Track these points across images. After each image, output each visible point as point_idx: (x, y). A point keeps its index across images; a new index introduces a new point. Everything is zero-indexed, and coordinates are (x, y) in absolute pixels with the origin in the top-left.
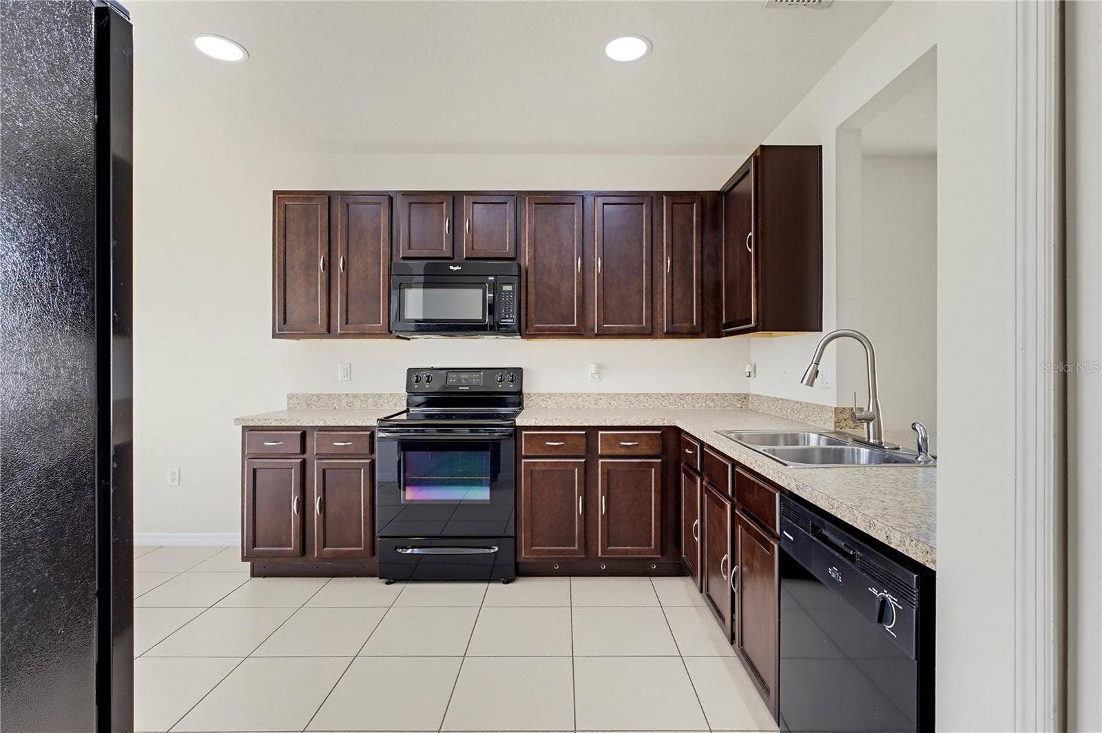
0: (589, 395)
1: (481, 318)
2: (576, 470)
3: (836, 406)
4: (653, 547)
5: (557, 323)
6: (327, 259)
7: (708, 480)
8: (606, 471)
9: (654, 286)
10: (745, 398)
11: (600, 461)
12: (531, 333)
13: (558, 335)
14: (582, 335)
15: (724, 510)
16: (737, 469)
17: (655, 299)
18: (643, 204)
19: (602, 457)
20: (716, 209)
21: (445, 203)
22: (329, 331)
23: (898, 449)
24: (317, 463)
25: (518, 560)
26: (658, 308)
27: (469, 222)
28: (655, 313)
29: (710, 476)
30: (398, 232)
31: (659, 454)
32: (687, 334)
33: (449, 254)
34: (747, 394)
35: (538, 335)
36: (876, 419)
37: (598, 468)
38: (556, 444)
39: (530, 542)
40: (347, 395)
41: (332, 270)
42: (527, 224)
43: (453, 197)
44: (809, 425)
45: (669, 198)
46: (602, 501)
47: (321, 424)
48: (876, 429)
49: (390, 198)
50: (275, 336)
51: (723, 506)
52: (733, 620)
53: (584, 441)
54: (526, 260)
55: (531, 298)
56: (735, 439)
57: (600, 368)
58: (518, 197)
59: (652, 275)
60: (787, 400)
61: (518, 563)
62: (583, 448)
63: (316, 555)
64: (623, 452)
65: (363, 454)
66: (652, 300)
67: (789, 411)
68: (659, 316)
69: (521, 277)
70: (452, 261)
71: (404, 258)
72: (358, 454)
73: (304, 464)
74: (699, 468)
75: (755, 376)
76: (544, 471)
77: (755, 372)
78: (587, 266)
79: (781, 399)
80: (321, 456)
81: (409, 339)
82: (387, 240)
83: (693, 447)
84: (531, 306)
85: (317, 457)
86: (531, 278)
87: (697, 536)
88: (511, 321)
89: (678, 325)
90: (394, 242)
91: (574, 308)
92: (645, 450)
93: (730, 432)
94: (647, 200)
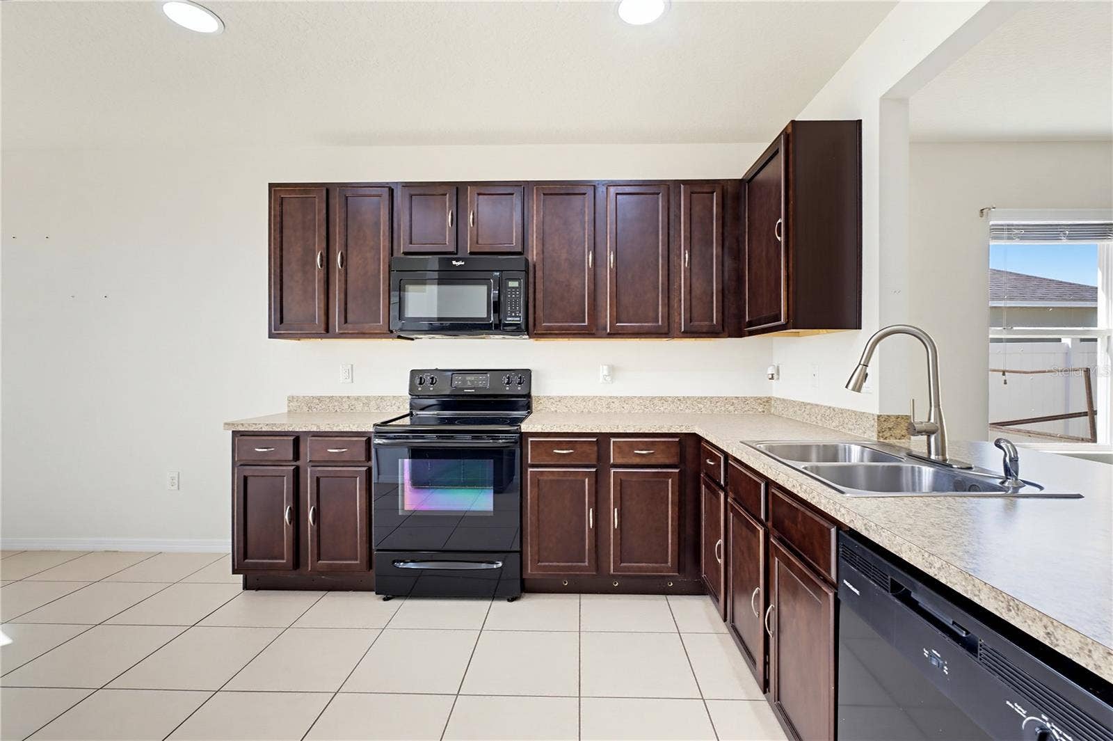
0: (600, 398)
1: (486, 316)
2: (587, 480)
3: (878, 414)
4: (669, 564)
5: (566, 322)
6: (324, 255)
7: (733, 496)
8: (619, 481)
9: (671, 282)
10: (767, 402)
11: (613, 470)
12: (539, 332)
13: (568, 334)
14: (594, 334)
15: (755, 536)
16: (773, 491)
17: (672, 297)
18: (658, 194)
19: (615, 466)
20: (738, 198)
21: (448, 195)
22: (327, 330)
23: (970, 468)
24: (311, 471)
25: (524, 577)
26: (676, 305)
27: (473, 214)
28: (671, 312)
29: (736, 492)
30: (399, 225)
31: (677, 463)
32: (707, 333)
33: (452, 249)
34: (769, 398)
35: (546, 334)
36: (939, 431)
37: (610, 477)
38: (565, 452)
39: (537, 558)
40: (348, 397)
41: (331, 266)
42: (535, 216)
43: (457, 188)
44: (845, 434)
45: (687, 186)
46: (615, 514)
47: (315, 429)
48: (940, 444)
49: (391, 189)
50: (271, 336)
51: (755, 531)
52: (766, 663)
53: (596, 448)
54: (533, 255)
55: (539, 296)
56: (765, 451)
57: (613, 370)
58: (525, 188)
59: (669, 270)
60: (817, 405)
61: (524, 579)
62: (594, 456)
63: (309, 569)
64: (637, 461)
65: (359, 461)
66: (669, 297)
67: (819, 417)
68: (676, 314)
69: (527, 271)
70: (455, 256)
71: (406, 253)
72: (353, 462)
73: (297, 471)
74: (722, 483)
75: (778, 379)
76: (551, 481)
77: (778, 374)
78: (599, 263)
79: (809, 404)
80: (315, 464)
81: (412, 339)
82: (387, 234)
83: (714, 458)
84: (539, 303)
85: (311, 464)
86: (539, 274)
87: (720, 557)
88: (517, 319)
89: (696, 323)
90: (395, 236)
91: (585, 305)
92: (662, 459)
93: (759, 442)
94: (663, 189)
